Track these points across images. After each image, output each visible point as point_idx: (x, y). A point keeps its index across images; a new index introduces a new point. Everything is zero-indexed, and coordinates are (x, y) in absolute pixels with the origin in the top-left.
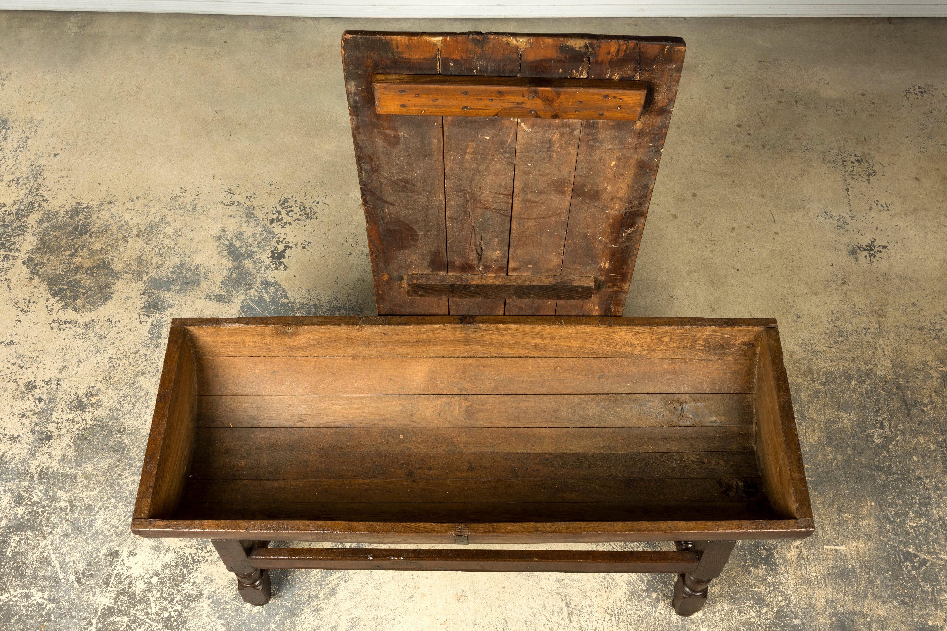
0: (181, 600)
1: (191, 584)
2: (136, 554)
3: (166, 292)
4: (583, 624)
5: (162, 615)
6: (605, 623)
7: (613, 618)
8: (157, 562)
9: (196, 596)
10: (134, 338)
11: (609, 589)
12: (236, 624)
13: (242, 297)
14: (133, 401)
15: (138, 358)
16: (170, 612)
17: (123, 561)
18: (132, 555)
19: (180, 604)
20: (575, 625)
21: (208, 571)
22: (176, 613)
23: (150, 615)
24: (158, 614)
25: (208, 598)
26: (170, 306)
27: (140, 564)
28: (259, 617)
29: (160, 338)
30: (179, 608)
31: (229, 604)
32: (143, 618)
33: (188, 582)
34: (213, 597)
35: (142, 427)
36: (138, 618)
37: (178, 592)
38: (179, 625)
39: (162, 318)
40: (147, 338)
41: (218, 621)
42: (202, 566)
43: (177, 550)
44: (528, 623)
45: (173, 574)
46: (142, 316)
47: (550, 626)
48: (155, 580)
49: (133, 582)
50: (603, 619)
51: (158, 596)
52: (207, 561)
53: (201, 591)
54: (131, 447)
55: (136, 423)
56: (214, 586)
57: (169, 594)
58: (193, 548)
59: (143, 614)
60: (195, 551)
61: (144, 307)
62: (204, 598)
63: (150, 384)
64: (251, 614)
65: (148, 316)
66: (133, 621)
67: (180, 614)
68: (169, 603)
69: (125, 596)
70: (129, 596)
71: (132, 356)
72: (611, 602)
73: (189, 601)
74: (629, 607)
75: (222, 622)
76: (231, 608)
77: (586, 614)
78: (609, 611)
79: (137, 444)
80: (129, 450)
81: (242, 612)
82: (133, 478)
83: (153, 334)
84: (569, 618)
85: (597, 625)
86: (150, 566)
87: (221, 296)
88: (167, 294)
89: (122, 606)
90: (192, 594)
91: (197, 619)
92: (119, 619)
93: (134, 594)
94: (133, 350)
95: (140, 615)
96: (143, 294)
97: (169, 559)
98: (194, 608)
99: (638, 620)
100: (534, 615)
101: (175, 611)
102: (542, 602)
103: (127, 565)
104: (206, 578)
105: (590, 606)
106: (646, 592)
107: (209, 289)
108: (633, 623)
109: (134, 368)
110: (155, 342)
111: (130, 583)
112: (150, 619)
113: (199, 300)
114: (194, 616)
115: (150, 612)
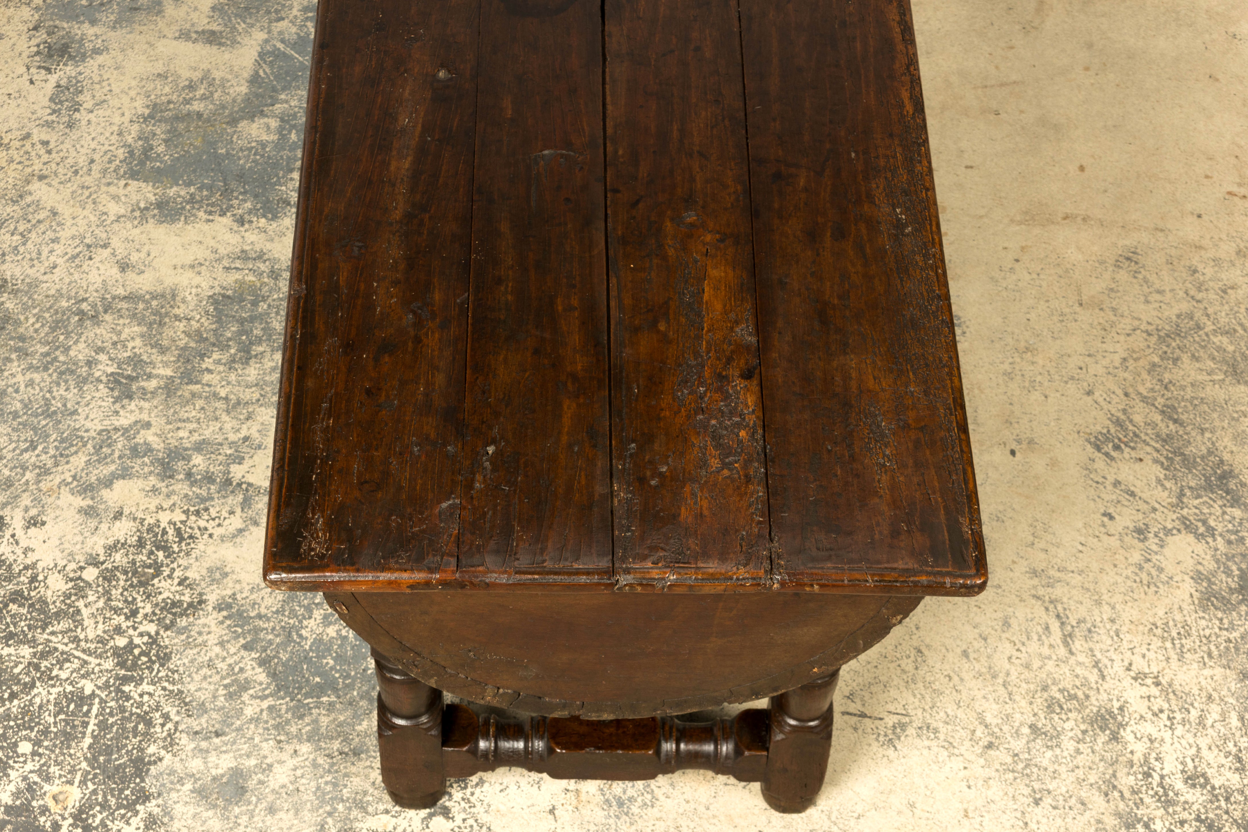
0: (154, 613)
1: (176, 581)
2: (43, 523)
3: (86, 25)
4: (1099, 656)
5: (112, 643)
6: (1151, 655)
7: (1168, 645)
8: (95, 538)
9: (190, 605)
10: (17, 112)
11: (1153, 588)
12: (288, 660)
13: (261, 36)
14: (21, 228)
15: (28, 147)
16: (130, 637)
17: (13, 536)
18: (35, 525)
19: (152, 621)
20: (1081, 658)
21: (215, 556)
22: (146, 639)
23: (83, 644)
24: (101, 641)
25: (219, 608)
26: (97, 52)
27: (55, 542)
28: (340, 646)
29: (77, 110)
30: (152, 628)
31: (268, 620)
32: (66, 649)
33: (170, 576)
34: (229, 606)
35: (45, 278)
36: (56, 649)
37: (148, 597)
38: (154, 662)
39: (80, 74)
40: (49, 111)
41: (243, 653)
42: (201, 547)
43: (140, 515)
44: (972, 656)
45: (134, 562)
46: (33, 70)
47: (1023, 661)
48: (90, 574)
49: (40, 578)
50: (1145, 647)
51: (101, 604)
52: (211, 536)
53: (201, 594)
54: (22, 318)
55: (31, 272)
56: (231, 585)
57: (126, 601)
58: (178, 511)
59: (66, 640)
60: (183, 517)
61: (38, 53)
62: (210, 608)
63: (59, 197)
64: (321, 640)
65: (48, 70)
66: (44, 655)
67: (154, 640)
68: (127, 618)
69: (22, 605)
70: (32, 605)
71: (18, 144)
72: (1161, 613)
73: (174, 614)
74: (1203, 623)
75: (254, 655)
76: (273, 629)
77: (1104, 637)
78: (1159, 632)
79: (36, 311)
80: (17, 323)
81: (300, 636)
82: (28, 376)
83: (61, 102)
84: (1066, 644)
85: (1134, 658)
86: (79, 546)
87: (213, 33)
88: (90, 31)
89: (15, 625)
90: (180, 601)
91: (195, 651)
92: (12, 650)
93: (43, 601)
94: (17, 134)
95: (60, 643)
96: (35, 28)
97: (123, 532)
98: (185, 628)
99: (1227, 648)
100: (985, 639)
101: (141, 635)
102: (1000, 615)
103: (24, 543)
104: (210, 570)
105: (1113, 621)
106: (1239, 593)
107: (186, 21)
108: (1215, 653)
109: (20, 167)
110: (66, 119)
111: (34, 579)
112: (84, 651)
113: (164, 41)
114: (187, 645)
115: (82, 637)
